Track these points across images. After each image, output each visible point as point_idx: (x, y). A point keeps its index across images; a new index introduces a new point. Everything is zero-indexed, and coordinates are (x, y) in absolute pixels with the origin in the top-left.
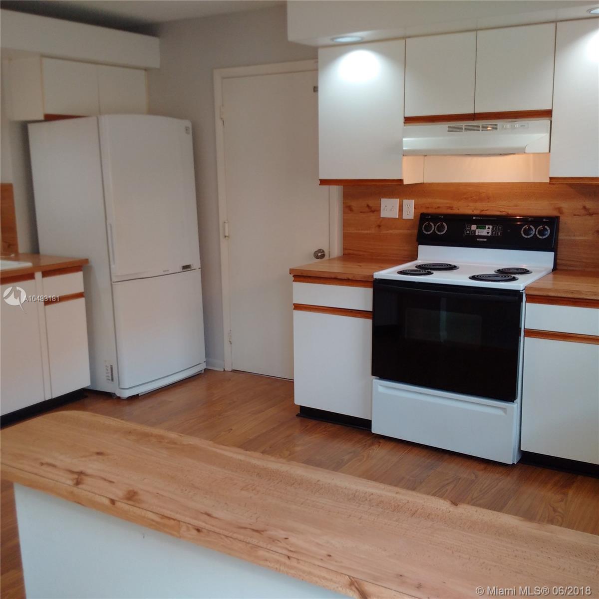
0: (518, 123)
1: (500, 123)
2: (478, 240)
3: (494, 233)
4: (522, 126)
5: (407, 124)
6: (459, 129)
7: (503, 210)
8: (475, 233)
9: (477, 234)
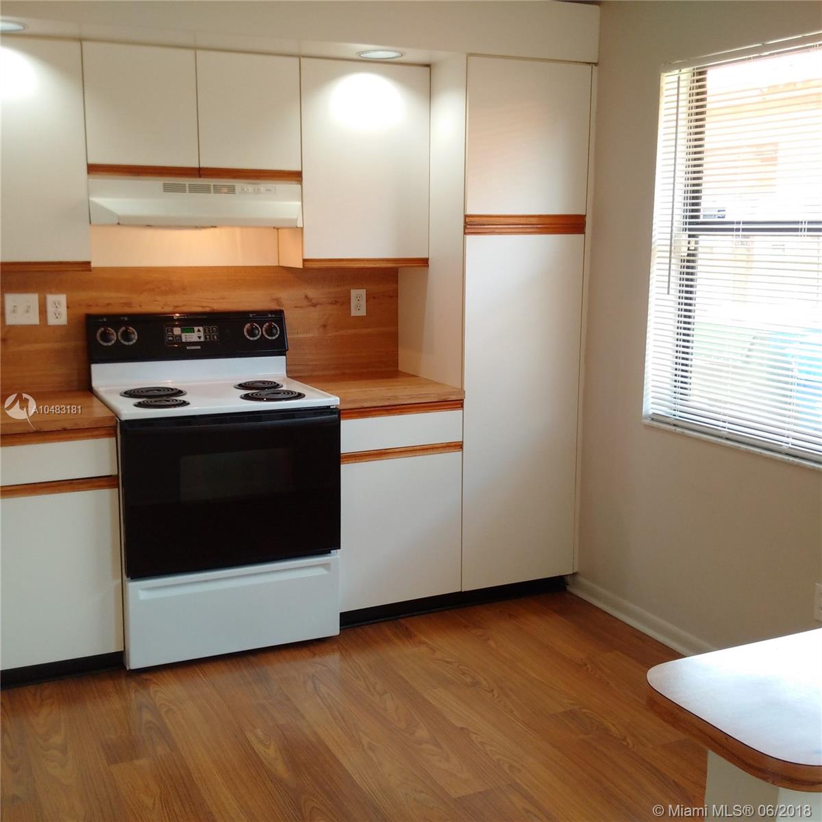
0: (264, 186)
1: (239, 184)
2: (188, 348)
3: (208, 337)
4: (267, 190)
5: (92, 176)
6: (180, 189)
7: (206, 305)
8: (181, 340)
9: (184, 340)
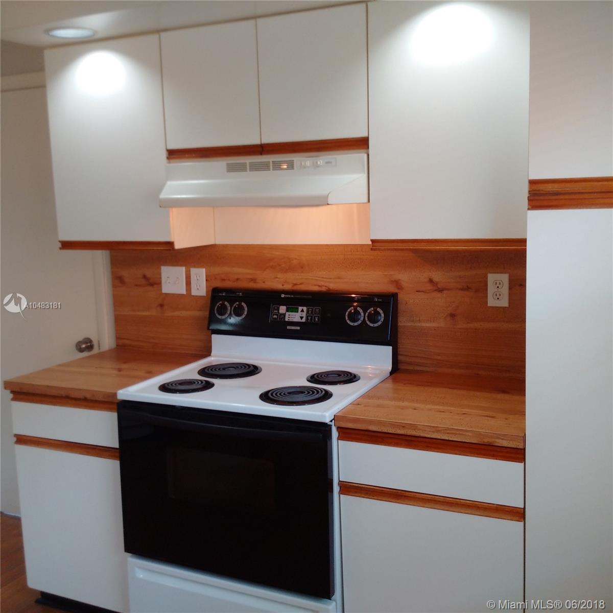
0: (322, 159)
1: (298, 159)
2: (288, 327)
3: (309, 318)
4: (327, 163)
5: (172, 161)
6: (241, 168)
7: (323, 283)
9: (286, 320)
